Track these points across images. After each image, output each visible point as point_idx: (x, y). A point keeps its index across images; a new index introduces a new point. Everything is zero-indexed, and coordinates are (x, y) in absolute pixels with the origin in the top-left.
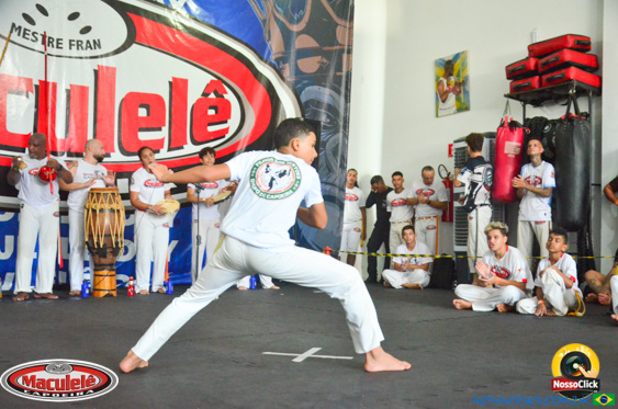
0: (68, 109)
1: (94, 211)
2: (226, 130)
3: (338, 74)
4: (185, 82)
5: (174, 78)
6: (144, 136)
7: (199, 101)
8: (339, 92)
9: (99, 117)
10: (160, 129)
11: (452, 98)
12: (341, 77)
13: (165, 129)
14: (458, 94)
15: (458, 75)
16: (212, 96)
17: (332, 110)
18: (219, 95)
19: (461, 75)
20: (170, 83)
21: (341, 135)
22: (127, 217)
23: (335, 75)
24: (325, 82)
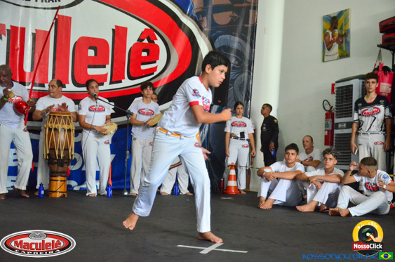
0: (34, 49)
1: (50, 129)
2: (155, 69)
3: (246, 25)
4: (125, 29)
5: (116, 26)
6: (92, 72)
7: (135, 45)
8: (245, 40)
9: (57, 56)
10: (104, 67)
11: (336, 47)
12: (247, 28)
13: (109, 67)
14: (340, 44)
15: (341, 29)
16: (146, 41)
17: (240, 54)
18: (151, 41)
19: (344, 28)
20: (113, 30)
21: (246, 74)
22: (76, 135)
23: (243, 27)
24: (235, 32)
